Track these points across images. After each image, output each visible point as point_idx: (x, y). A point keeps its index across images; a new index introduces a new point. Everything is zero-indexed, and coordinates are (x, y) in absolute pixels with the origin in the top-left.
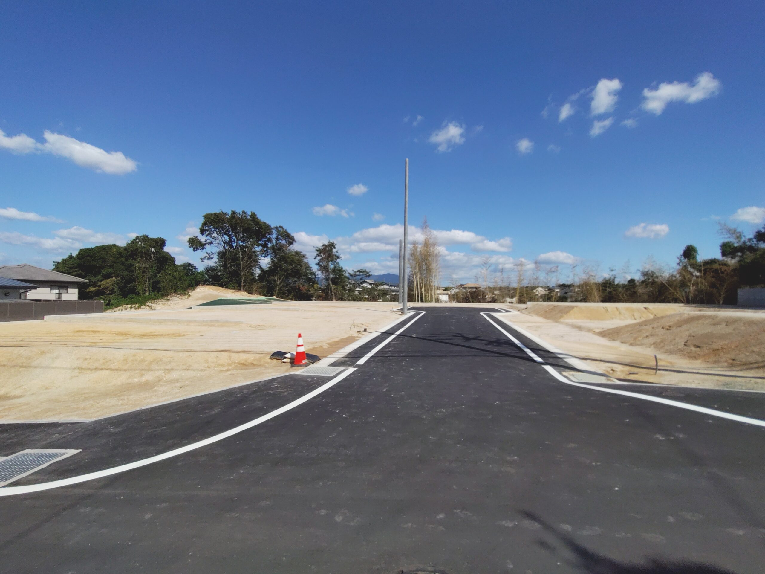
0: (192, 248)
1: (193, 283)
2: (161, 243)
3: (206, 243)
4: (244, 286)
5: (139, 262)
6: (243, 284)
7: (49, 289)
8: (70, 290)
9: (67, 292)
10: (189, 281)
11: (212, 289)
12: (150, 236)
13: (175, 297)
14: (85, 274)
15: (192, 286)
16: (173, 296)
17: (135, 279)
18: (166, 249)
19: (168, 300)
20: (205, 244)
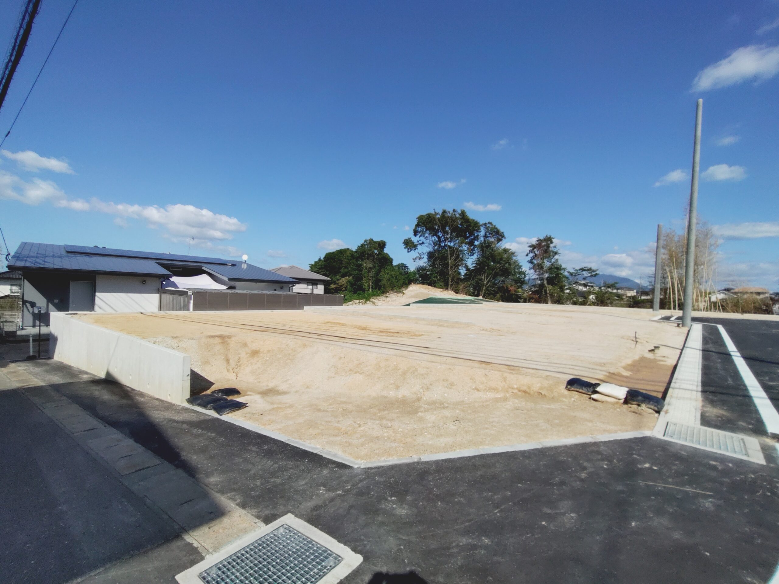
0: (407, 250)
1: (407, 282)
2: (382, 245)
3: (418, 243)
4: (452, 285)
5: (366, 263)
6: (450, 284)
7: (306, 285)
8: (319, 286)
9: (317, 288)
10: (403, 279)
11: (423, 288)
12: (375, 240)
13: (392, 295)
14: (328, 274)
15: (406, 285)
16: (391, 293)
17: (362, 278)
18: (386, 251)
19: (387, 297)
20: (417, 245)
